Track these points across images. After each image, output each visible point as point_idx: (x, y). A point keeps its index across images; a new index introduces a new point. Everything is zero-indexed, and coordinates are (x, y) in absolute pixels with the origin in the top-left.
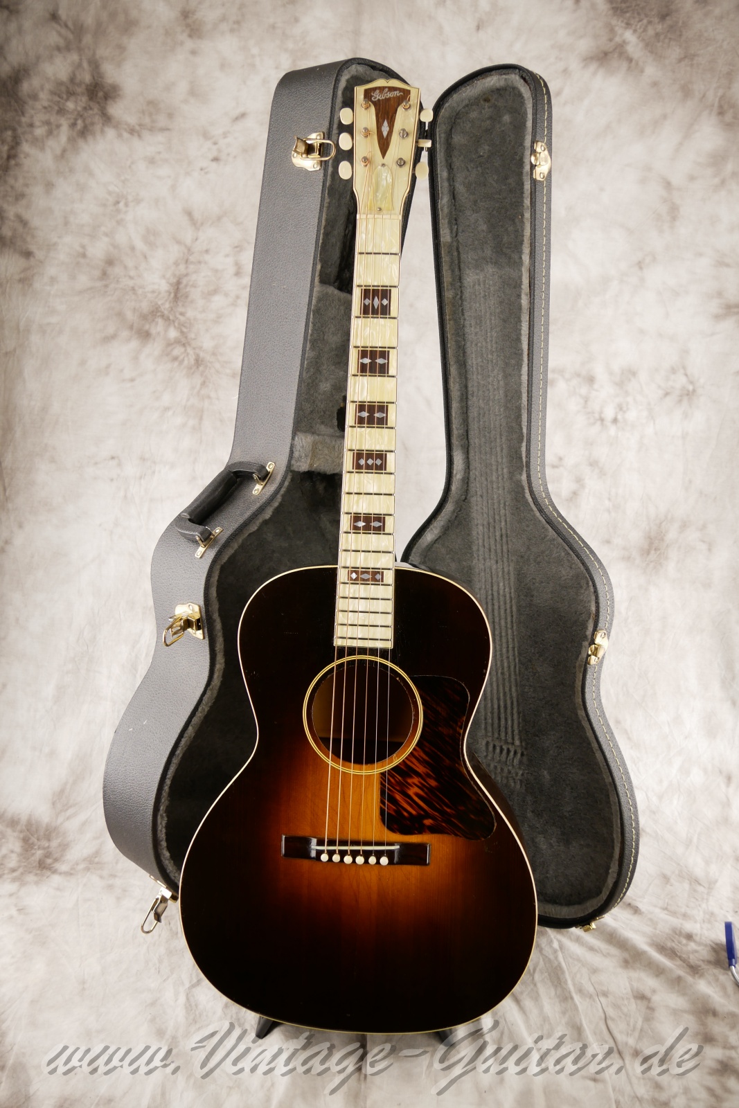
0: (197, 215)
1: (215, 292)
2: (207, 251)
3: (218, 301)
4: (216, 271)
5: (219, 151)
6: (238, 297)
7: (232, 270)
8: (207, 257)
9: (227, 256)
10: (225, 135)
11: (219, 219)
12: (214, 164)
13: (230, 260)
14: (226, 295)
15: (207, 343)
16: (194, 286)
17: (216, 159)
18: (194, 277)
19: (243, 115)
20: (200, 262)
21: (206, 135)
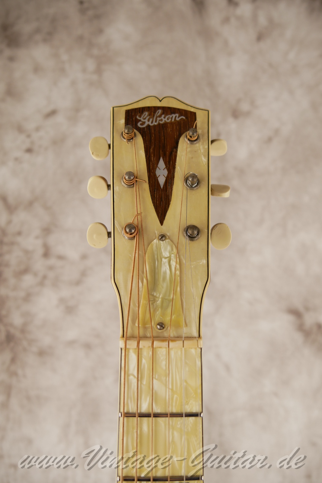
0: (11, 200)
1: (26, 271)
2: (19, 233)
3: (28, 280)
4: (27, 252)
5: (32, 143)
6: (45, 277)
7: (40, 251)
8: (19, 239)
9: (37, 237)
10: (38, 129)
11: (30, 204)
12: (27, 156)
13: (39, 242)
14: (35, 274)
15: (17, 320)
16: (7, 265)
17: (29, 150)
18: (7, 257)
19: (53, 113)
20: (12, 244)
21: (20, 129)
